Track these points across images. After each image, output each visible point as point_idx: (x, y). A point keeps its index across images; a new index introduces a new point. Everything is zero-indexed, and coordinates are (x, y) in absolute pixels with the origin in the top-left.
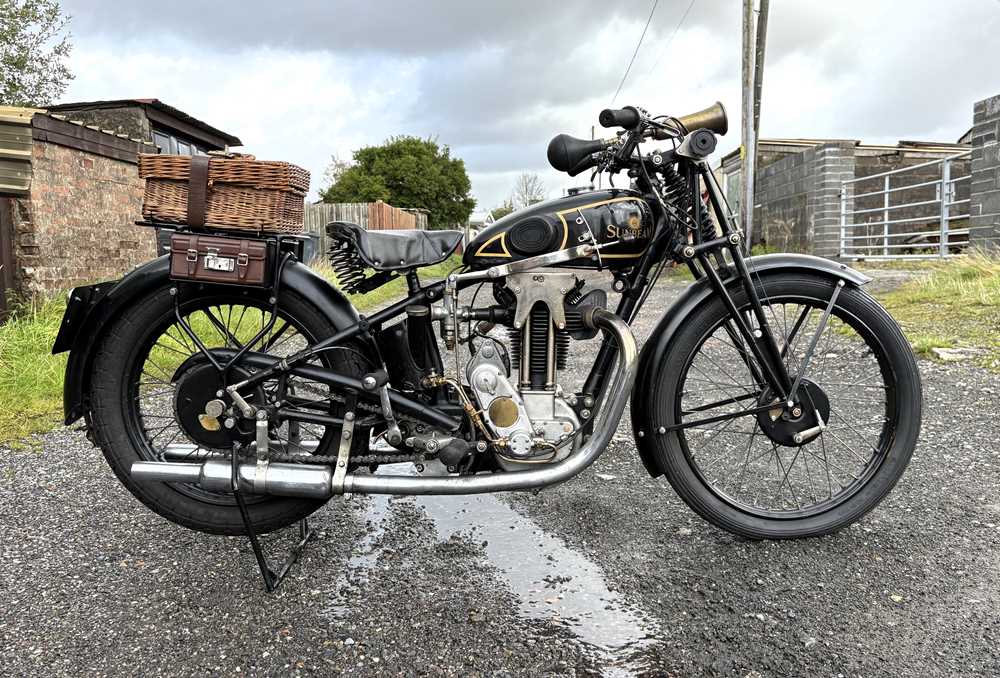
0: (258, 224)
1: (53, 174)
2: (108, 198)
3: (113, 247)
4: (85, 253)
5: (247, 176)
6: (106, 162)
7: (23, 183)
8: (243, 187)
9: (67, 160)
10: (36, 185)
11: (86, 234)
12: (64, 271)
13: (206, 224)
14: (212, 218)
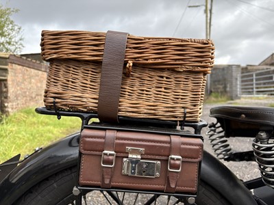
0: (179, 112)
1: (15, 73)
2: (33, 80)
3: (34, 96)
4: (25, 98)
5: (170, 56)
6: (32, 70)
7: (5, 76)
8: (162, 70)
9: (20, 69)
10: (10, 77)
11: (25, 92)
12: (18, 104)
13: (120, 113)
14: (126, 107)
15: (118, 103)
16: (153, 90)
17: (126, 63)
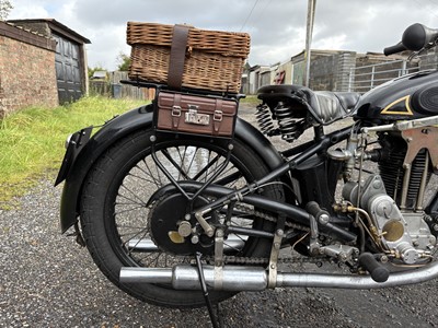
0: (224, 86)
1: (9, 52)
2: (35, 64)
3: (37, 89)
4: (25, 92)
6: (33, 47)
9: (15, 45)
12: (15, 101)
13: (183, 85)
14: (187, 80)
15: (181, 77)
16: (207, 69)
17: (188, 48)
